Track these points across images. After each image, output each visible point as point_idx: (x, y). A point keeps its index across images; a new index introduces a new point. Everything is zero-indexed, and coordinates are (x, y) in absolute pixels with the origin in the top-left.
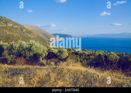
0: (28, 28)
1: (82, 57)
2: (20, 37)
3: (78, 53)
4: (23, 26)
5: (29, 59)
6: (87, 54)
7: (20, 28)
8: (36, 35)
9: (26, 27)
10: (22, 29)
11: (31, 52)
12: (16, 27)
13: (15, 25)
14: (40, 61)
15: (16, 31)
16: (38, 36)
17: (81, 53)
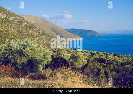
0: (29, 21)
1: (110, 67)
2: (17, 34)
3: (105, 60)
4: (22, 18)
5: (20, 68)
6: (121, 61)
7: (17, 21)
8: (41, 31)
9: (26, 19)
10: (20, 22)
11: (23, 57)
12: (12, 18)
13: (10, 16)
14: (38, 71)
15: (11, 26)
16: (44, 33)
17: (109, 60)
